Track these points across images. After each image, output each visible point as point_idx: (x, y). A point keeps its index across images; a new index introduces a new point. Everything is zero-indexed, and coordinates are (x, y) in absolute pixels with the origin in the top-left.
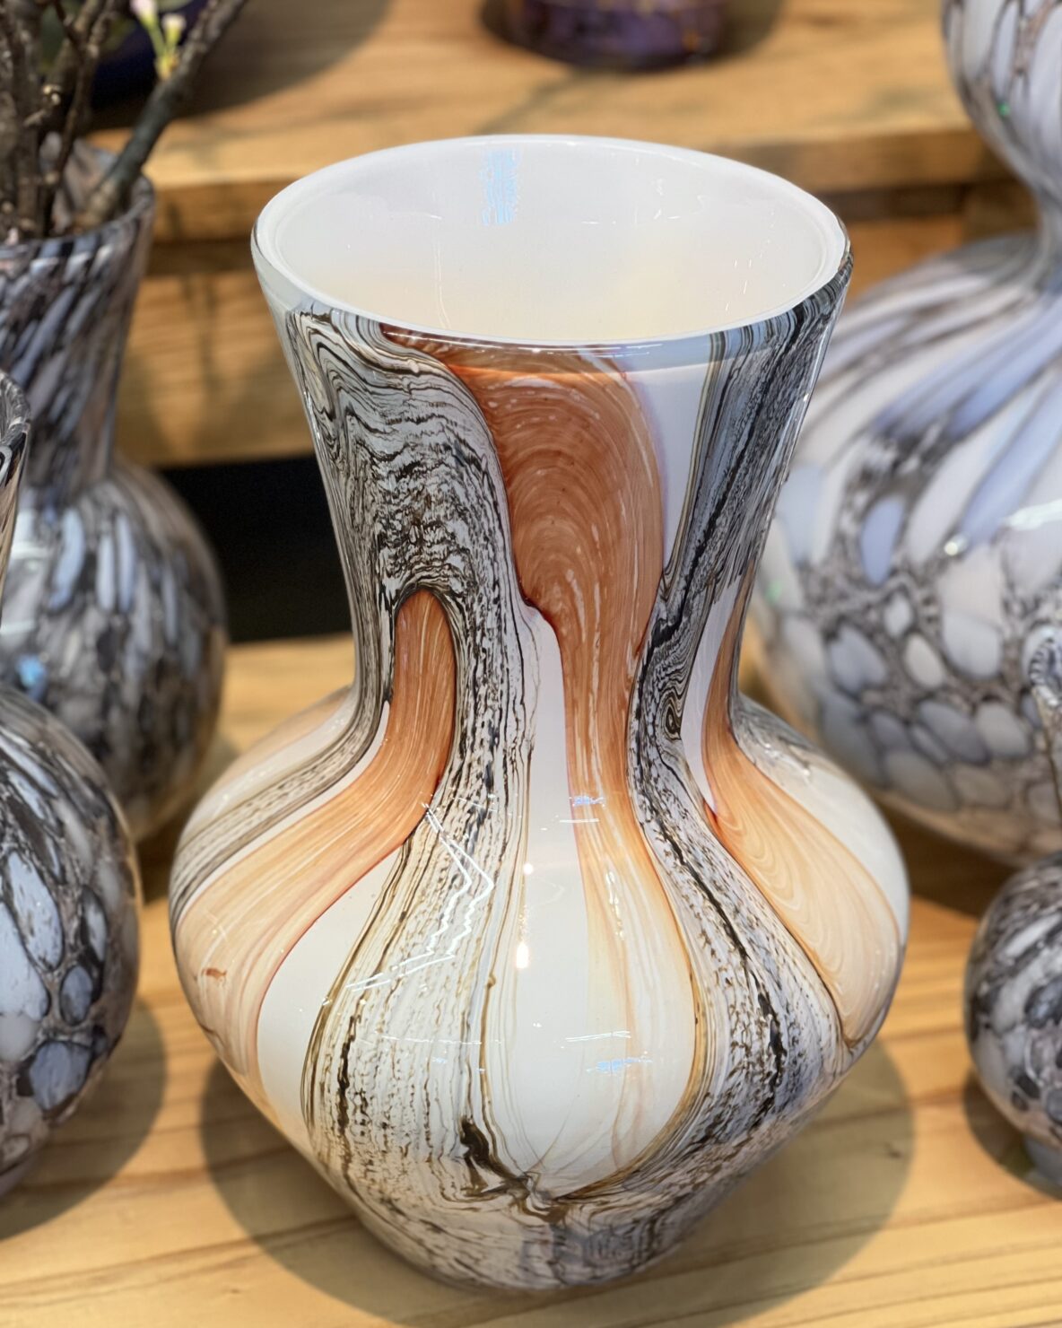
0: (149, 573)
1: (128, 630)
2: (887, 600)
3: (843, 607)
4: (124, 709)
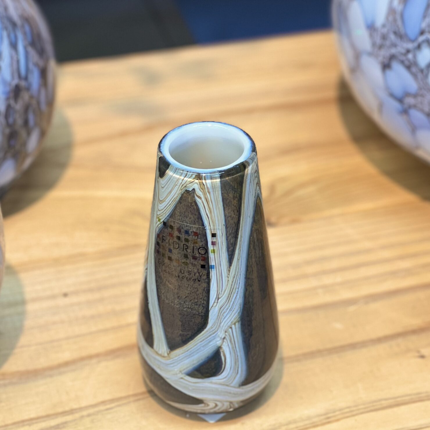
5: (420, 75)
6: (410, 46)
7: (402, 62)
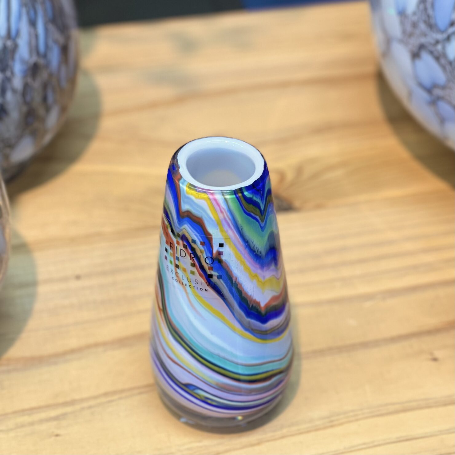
0: (28, 13)
1: (16, 47)
2: (448, 39)
3: (423, 40)
4: (14, 91)
5: (448, 68)
6: (440, 37)
7: (431, 53)
